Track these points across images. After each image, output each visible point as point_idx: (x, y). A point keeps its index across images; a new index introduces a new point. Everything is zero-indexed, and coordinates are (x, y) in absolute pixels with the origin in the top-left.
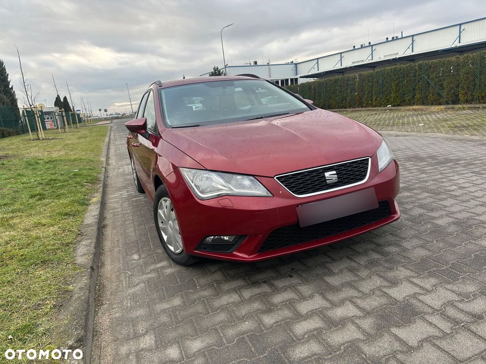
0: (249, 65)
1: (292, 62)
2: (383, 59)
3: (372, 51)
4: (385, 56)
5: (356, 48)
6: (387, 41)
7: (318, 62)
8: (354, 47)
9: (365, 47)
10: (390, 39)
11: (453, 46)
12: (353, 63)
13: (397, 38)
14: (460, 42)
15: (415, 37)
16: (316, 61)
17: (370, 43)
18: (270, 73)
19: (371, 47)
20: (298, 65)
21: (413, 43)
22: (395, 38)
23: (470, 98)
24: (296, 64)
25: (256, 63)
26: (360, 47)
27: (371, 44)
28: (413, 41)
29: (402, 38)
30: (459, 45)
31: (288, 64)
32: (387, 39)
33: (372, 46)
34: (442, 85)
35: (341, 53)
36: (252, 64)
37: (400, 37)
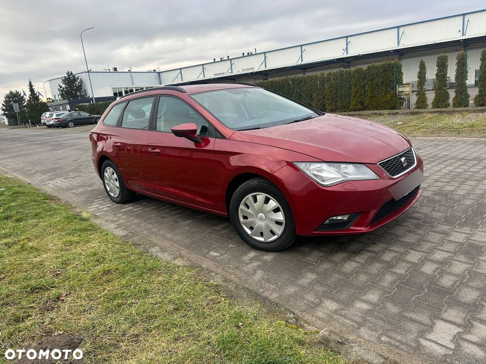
0: (108, 71)
1: (155, 71)
2: (241, 72)
3: (231, 65)
4: (243, 70)
5: (216, 60)
6: (244, 56)
7: (181, 72)
8: (214, 60)
9: (224, 60)
10: (246, 54)
11: (298, 64)
12: (215, 75)
13: (252, 55)
14: (302, 61)
15: (266, 54)
16: (179, 71)
17: (228, 57)
18: (132, 80)
19: (229, 61)
20: (161, 74)
21: (265, 60)
22: (250, 54)
23: (334, 107)
24: (159, 73)
25: (115, 69)
26: (220, 60)
27: (230, 58)
28: (265, 57)
29: (256, 54)
30: (302, 63)
31: (150, 72)
32: (243, 54)
33: (231, 60)
34: (311, 97)
35: (203, 65)
36: (112, 71)
37: (254, 53)
